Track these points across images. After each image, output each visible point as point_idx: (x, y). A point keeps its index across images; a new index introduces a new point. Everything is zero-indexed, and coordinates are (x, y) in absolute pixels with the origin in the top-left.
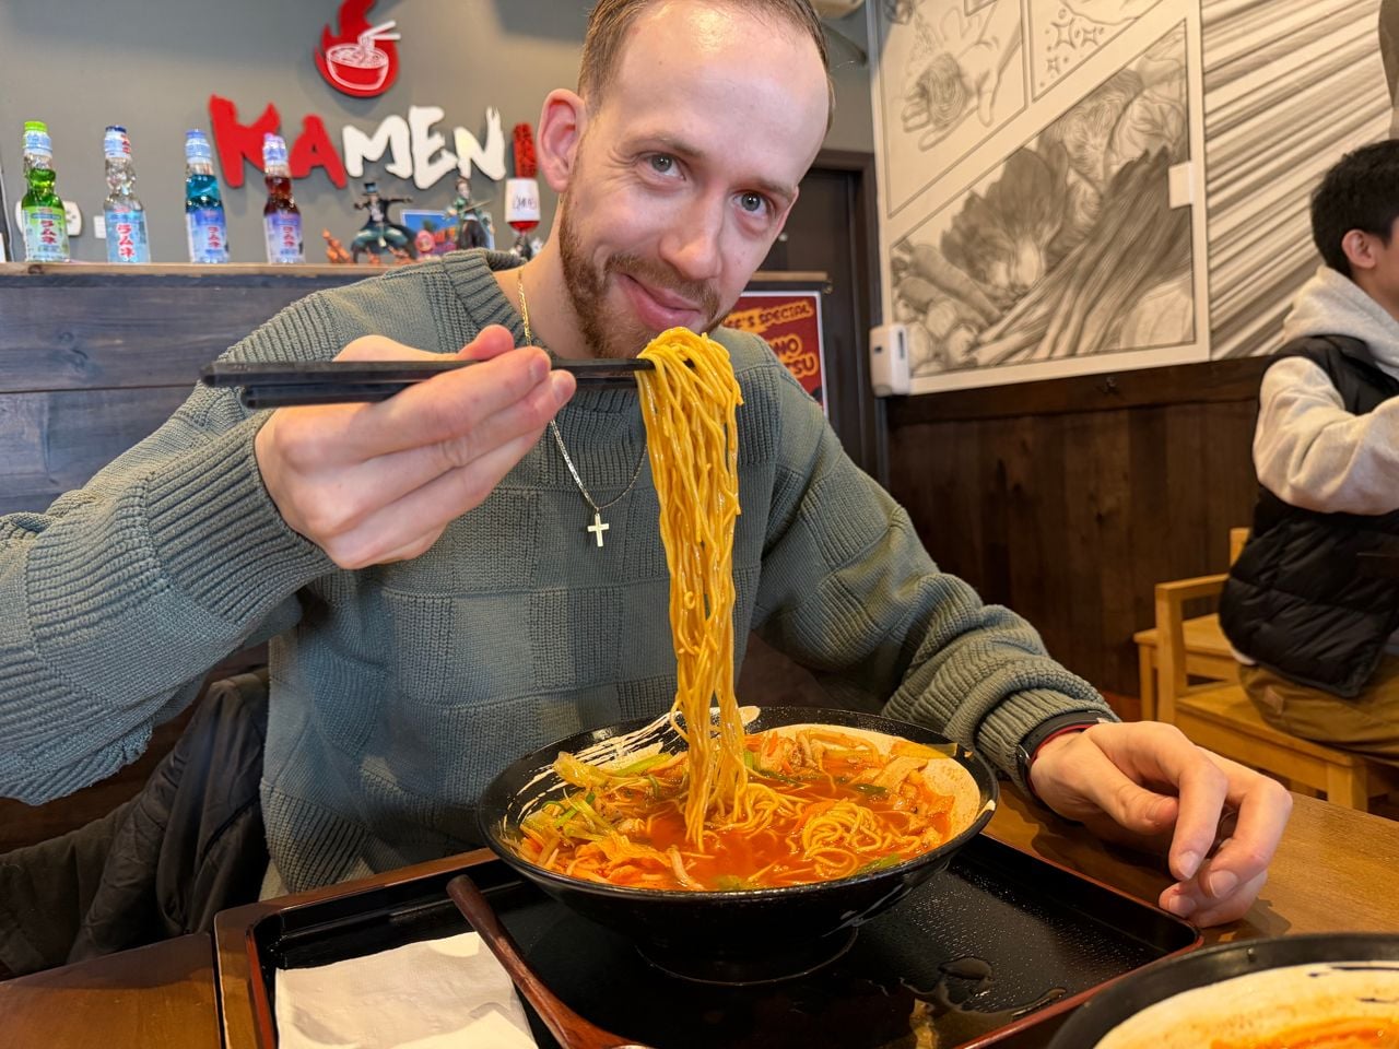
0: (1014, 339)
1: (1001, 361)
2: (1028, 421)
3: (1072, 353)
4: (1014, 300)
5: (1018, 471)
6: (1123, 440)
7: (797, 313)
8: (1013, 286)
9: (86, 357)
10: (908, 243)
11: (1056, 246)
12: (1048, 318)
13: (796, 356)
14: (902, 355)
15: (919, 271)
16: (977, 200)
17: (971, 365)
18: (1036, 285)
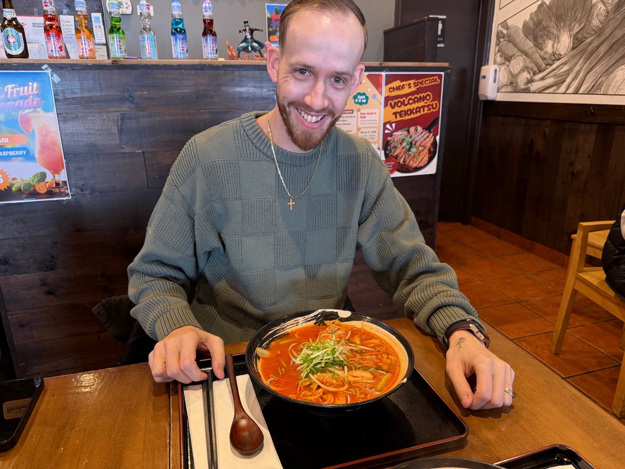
0: (550, 81)
1: (541, 91)
2: (549, 122)
3: (576, 92)
4: (554, 61)
5: (540, 145)
6: (592, 138)
7: (432, 82)
8: (554, 54)
9: (133, 98)
10: (507, 23)
11: (580, 36)
12: (568, 73)
13: (429, 103)
14: (495, 81)
15: (510, 39)
16: (545, 6)
17: (527, 91)
18: (565, 55)
